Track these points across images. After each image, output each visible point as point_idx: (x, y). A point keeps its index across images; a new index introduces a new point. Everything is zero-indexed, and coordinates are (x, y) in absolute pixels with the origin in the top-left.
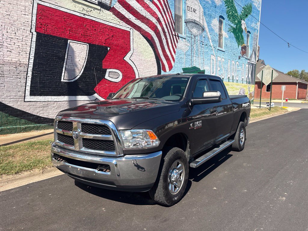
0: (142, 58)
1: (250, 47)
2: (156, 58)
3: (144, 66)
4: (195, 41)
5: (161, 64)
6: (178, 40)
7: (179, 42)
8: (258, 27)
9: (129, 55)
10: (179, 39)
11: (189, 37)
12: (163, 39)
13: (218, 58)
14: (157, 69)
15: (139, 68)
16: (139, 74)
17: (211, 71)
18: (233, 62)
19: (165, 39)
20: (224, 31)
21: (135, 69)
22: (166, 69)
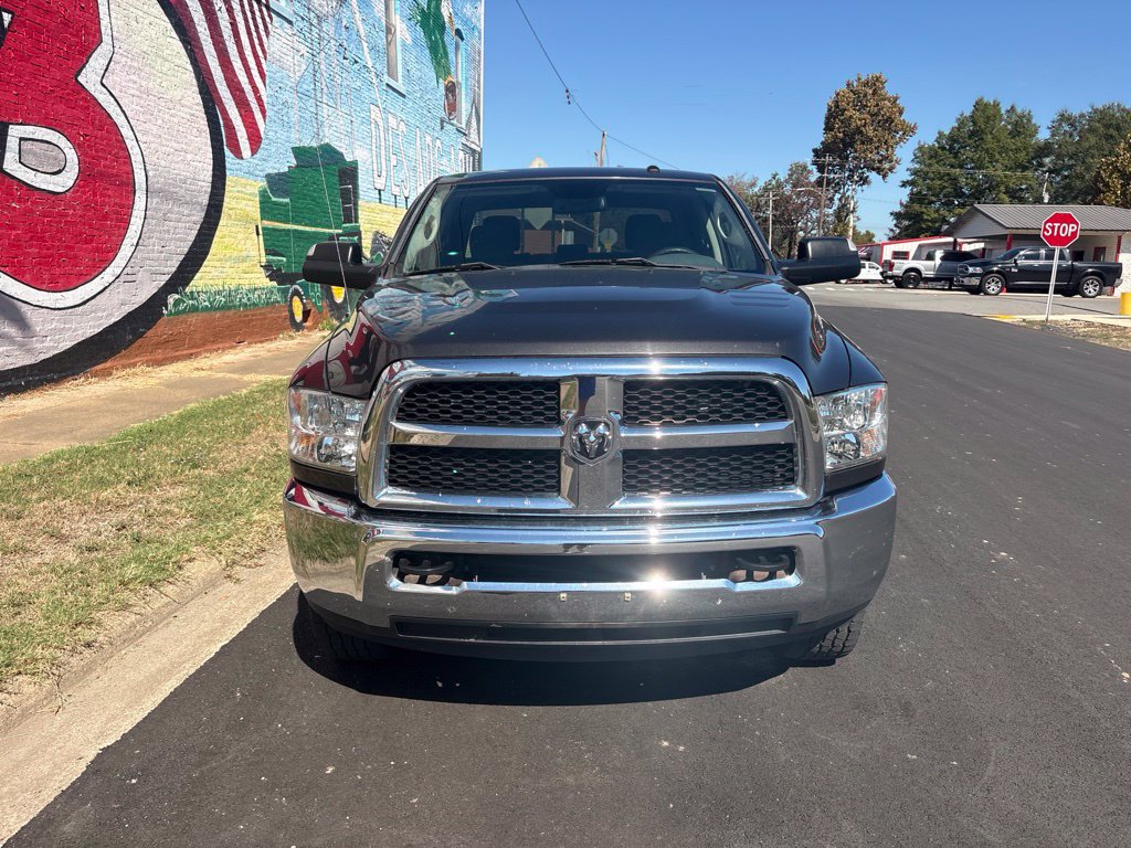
0: (151, 85)
1: (463, 89)
2: (200, 93)
3: (160, 122)
4: (320, 38)
5: (221, 122)
6: (269, 26)
7: (272, 33)
8: (479, 20)
9: (96, 62)
10: (271, 18)
11: (303, 19)
12: (217, 8)
13: (390, 116)
14: (209, 142)
15: (145, 133)
16: (146, 160)
17: (375, 168)
18: (428, 139)
19: (224, 9)
20: (398, 17)
21: (125, 131)
22: (241, 145)
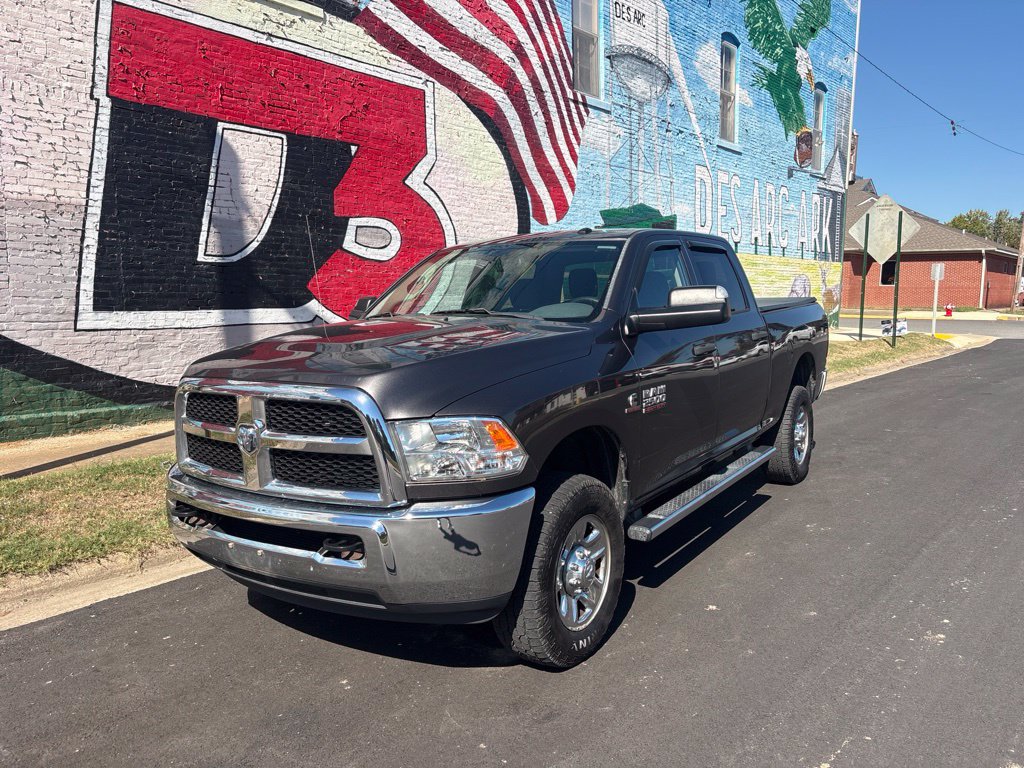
0: (467, 179)
1: (824, 137)
2: (511, 179)
3: (472, 205)
4: (640, 119)
5: (529, 199)
6: (585, 118)
7: (587, 123)
8: (850, 69)
9: (421, 169)
10: (587, 112)
11: (622, 107)
12: (533, 113)
13: (720, 174)
14: (516, 215)
15: (458, 214)
16: (457, 233)
17: (698, 220)
18: (770, 188)
19: (540, 113)
21: (442, 215)
22: (547, 214)
